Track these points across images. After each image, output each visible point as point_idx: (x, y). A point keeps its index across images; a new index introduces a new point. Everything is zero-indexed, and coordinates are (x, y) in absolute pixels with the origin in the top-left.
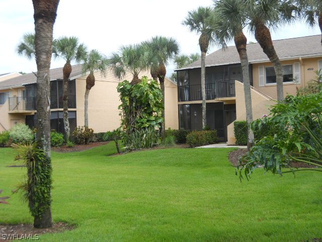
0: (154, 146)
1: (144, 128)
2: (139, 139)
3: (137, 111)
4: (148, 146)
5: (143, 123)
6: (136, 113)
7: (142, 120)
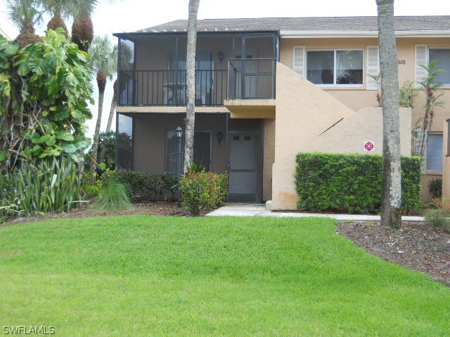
0: (74, 206)
1: (49, 159)
2: (37, 186)
3: (29, 116)
4: (57, 207)
5: (44, 146)
6: (26, 119)
7: (43, 139)
